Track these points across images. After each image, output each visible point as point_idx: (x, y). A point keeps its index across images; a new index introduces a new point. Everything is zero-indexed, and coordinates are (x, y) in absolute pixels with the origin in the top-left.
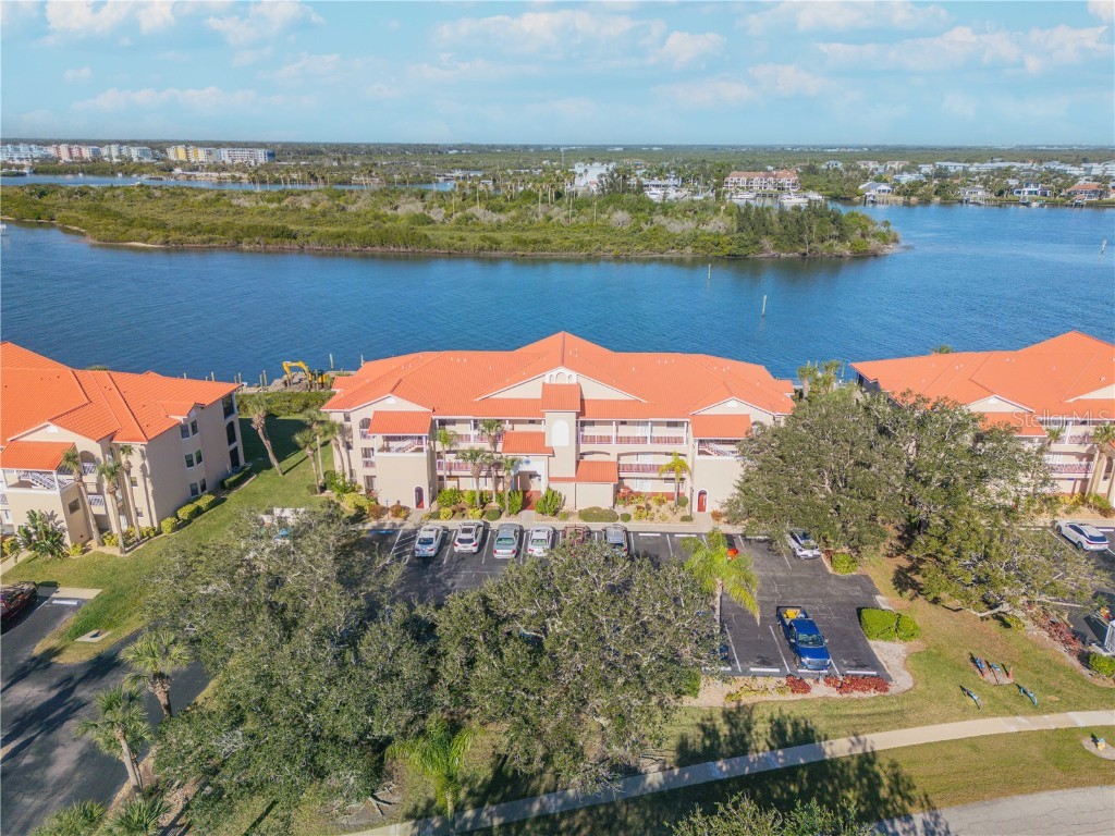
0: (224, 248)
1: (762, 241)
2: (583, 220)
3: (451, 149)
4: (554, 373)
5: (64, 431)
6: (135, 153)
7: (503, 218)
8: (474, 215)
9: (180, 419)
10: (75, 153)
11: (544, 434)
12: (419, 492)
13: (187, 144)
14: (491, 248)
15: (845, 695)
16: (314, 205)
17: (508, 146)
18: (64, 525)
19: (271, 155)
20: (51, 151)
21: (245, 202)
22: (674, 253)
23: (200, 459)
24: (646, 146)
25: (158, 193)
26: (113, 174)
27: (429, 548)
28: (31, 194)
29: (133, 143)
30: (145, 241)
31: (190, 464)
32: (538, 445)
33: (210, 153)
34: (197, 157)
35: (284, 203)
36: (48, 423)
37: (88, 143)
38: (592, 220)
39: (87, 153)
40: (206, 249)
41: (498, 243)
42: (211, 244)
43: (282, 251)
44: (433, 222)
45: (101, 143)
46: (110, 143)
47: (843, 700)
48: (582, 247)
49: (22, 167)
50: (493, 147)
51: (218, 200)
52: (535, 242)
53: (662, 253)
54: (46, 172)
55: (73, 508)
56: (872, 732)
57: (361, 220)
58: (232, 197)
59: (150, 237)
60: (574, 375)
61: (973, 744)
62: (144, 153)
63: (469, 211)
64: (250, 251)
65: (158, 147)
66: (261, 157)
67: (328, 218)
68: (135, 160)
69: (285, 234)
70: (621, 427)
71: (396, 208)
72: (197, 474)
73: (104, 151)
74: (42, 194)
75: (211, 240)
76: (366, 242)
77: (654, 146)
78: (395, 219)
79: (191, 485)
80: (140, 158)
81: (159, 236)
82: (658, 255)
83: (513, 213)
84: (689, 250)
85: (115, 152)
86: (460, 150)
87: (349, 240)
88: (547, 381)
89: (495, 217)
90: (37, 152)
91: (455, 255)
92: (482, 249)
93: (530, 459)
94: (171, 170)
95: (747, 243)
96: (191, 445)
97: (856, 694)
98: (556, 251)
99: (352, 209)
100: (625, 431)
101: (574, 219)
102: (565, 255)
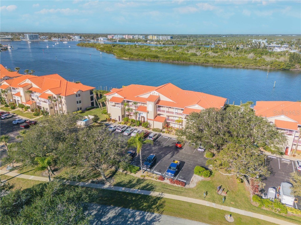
0: (142, 60)
1: (295, 65)
2: (239, 56)
3: (224, 36)
4: (153, 92)
5: (51, 92)
6: (141, 37)
7: (216, 55)
8: (208, 54)
9: (75, 93)
10: (129, 37)
11: (146, 107)
12: (119, 117)
13: (153, 35)
14: (206, 63)
15: (172, 184)
16: (169, 50)
17: (242, 35)
18: (49, 111)
19: (172, 38)
20: (124, 36)
21: (153, 49)
22: (264, 67)
23: (80, 102)
24: (290, 35)
25: (138, 47)
26: (127, 42)
27: (111, 129)
28: (112, 46)
29: (141, 35)
30: (126, 57)
31: (78, 103)
32: (144, 109)
33: (157, 37)
34: (154, 38)
35: (162, 49)
36: (48, 90)
37: (132, 35)
38: (242, 56)
39: (131, 37)
40: (138, 60)
41: (208, 61)
42: (139, 59)
43: (154, 61)
44: (197, 55)
45: (134, 35)
46: (136, 35)
47: (171, 185)
48: (233, 64)
49: (116, 40)
50: (237, 35)
51: (148, 48)
52: (219, 62)
53: (259, 67)
54: (121, 41)
55: (51, 108)
56: (166, 193)
57: (178, 54)
58: (151, 48)
59: (127, 56)
60: (158, 93)
61: (191, 204)
62: (143, 37)
63: (207, 53)
64: (147, 61)
65: (146, 36)
66: (169, 38)
67: (170, 54)
68: (141, 39)
69: (157, 57)
70: (170, 109)
71: (188, 52)
72: (79, 105)
73: (135, 37)
74: (114, 46)
75: (139, 58)
76: (174, 60)
77: (293, 35)
78: (187, 54)
79: (78, 108)
80: (142, 38)
81: (129, 56)
82: (257, 67)
83: (219, 53)
84: (269, 66)
85: (137, 37)
86: (226, 36)
87: (170, 59)
88: (152, 94)
89: (214, 54)
90: (121, 37)
91: (196, 64)
92: (203, 63)
93: (143, 113)
94: (147, 41)
95: (290, 65)
96: (78, 99)
97: (175, 185)
98: (225, 64)
99: (177, 51)
100: (170, 110)
101: (237, 56)
102: (227, 66)
